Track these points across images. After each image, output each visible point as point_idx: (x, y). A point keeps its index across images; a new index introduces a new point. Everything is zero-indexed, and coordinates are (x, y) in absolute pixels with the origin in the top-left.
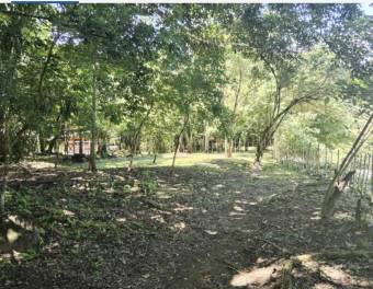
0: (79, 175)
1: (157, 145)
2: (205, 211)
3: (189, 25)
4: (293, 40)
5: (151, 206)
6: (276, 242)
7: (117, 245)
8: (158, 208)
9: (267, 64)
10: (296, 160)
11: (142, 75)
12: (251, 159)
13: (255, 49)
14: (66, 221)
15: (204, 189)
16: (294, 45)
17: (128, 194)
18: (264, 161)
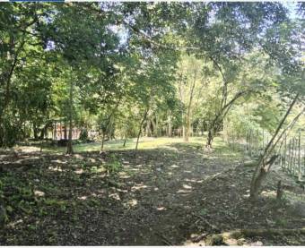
0: (58, 157)
1: (129, 131)
2: (156, 189)
3: (149, 33)
4: (236, 43)
5: (111, 185)
6: (208, 218)
7: (73, 221)
8: (116, 187)
9: (215, 63)
10: (241, 143)
11: (112, 74)
12: (204, 142)
13: (205, 52)
14: (33, 200)
15: (159, 169)
16: (237, 48)
17: (94, 174)
18: (214, 144)
